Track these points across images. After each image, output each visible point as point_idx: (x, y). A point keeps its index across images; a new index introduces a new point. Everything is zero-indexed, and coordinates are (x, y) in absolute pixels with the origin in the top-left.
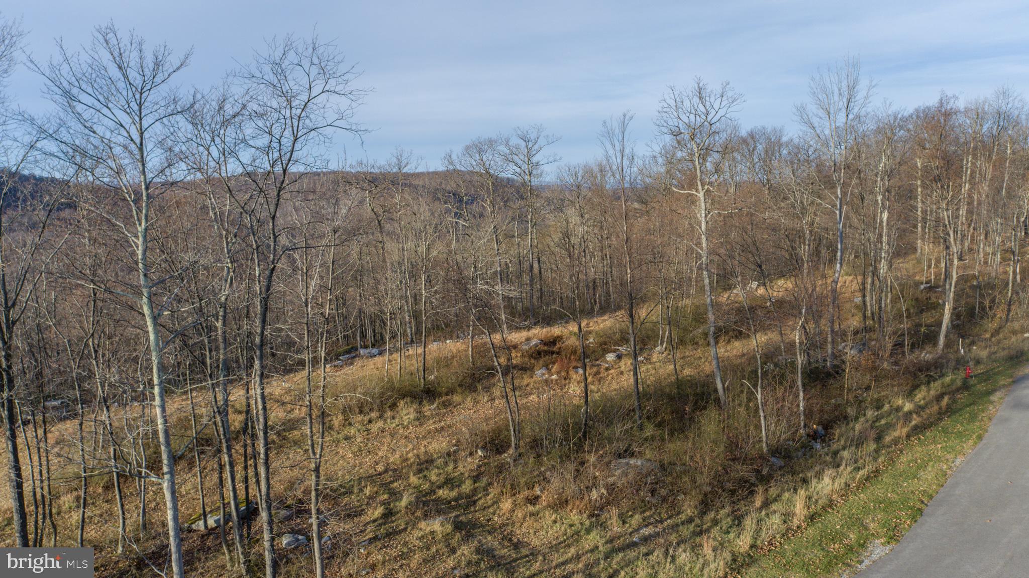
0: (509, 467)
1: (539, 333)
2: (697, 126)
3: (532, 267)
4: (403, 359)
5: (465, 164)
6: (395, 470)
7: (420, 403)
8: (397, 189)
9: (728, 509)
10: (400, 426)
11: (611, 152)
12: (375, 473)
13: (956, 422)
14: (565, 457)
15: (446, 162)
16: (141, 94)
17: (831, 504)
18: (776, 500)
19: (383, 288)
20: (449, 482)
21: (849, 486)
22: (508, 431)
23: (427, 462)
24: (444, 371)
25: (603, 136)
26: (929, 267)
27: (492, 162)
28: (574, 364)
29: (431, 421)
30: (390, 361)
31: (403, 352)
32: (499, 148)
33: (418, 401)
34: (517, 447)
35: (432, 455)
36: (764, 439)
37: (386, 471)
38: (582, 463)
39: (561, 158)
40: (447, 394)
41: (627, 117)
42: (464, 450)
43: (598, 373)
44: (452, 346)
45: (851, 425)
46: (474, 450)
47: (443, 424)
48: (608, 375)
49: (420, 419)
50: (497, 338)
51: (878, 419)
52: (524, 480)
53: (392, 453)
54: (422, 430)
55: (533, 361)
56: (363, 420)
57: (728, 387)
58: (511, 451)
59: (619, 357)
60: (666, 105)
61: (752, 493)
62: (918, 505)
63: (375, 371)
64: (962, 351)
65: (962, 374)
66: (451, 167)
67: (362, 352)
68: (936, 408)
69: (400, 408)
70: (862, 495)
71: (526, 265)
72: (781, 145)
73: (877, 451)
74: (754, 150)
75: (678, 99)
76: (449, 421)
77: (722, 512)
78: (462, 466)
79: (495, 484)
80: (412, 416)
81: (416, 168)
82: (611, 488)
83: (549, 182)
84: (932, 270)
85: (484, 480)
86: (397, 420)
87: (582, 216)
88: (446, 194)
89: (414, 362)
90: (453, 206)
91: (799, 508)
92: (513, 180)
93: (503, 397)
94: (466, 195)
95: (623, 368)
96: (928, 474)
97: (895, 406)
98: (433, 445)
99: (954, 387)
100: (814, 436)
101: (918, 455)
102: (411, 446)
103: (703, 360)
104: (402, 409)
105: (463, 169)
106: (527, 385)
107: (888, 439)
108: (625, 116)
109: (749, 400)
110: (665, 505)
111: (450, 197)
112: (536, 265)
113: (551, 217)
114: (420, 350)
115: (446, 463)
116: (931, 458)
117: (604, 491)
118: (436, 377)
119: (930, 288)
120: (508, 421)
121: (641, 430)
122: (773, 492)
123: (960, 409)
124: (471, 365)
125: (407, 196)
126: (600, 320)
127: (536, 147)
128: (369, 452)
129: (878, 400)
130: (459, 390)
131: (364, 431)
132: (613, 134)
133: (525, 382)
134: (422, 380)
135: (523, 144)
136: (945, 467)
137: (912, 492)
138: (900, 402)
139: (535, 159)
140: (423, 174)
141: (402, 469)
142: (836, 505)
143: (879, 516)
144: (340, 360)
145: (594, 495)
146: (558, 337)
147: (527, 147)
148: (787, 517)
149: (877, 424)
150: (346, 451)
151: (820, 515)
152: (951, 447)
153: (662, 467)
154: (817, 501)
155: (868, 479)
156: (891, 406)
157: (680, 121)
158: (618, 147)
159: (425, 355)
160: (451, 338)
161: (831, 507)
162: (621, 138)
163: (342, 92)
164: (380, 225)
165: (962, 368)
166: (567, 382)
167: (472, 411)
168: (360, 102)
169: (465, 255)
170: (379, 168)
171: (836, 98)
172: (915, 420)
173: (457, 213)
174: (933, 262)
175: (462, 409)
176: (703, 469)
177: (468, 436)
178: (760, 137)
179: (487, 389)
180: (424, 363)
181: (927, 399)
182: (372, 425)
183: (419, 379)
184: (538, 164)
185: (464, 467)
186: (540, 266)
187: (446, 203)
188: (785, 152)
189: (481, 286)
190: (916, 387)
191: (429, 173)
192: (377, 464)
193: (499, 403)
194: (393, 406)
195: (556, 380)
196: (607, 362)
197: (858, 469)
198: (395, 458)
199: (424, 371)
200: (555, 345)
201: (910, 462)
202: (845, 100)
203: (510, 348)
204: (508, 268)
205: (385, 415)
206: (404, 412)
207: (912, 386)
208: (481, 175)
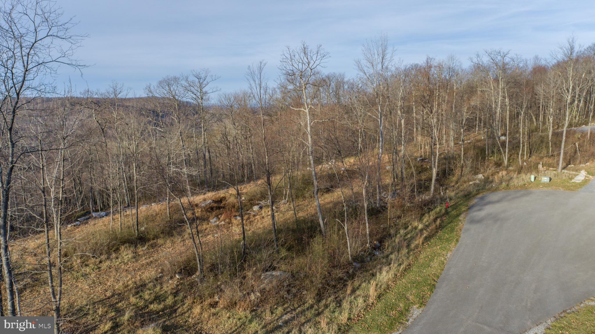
0: (198, 284)
1: (210, 195)
2: (303, 70)
3: (205, 155)
4: (123, 218)
5: (159, 93)
6: (120, 294)
7: (136, 247)
8: (114, 108)
9: (332, 297)
10: (122, 263)
11: (253, 85)
12: (105, 298)
13: (444, 233)
14: (233, 275)
15: (147, 91)
17: (388, 287)
18: (358, 288)
19: (107, 173)
20: (158, 299)
21: (397, 275)
22: (195, 260)
23: (141, 286)
24: (151, 224)
25: (248, 75)
26: (421, 149)
27: (177, 91)
28: (234, 214)
29: (144, 258)
30: (113, 219)
31: (122, 213)
32: (182, 82)
33: (134, 245)
34: (202, 271)
35: (145, 281)
36: (350, 253)
37: (113, 296)
38: (244, 278)
40: (153, 239)
41: (262, 64)
42: (167, 275)
43: (249, 218)
44: (155, 207)
45: (393, 239)
46: (173, 275)
47: (151, 259)
48: (255, 219)
49: (136, 257)
50: (185, 200)
51: (406, 234)
52: (207, 293)
53: (117, 283)
54: (137, 265)
55: (208, 214)
56: (95, 262)
57: (326, 222)
58: (198, 273)
59: (261, 208)
60: (285, 58)
61: (345, 285)
62: (433, 282)
63: (103, 227)
64: (442, 193)
65: (444, 206)
66: (150, 95)
67: (94, 214)
68: (434, 226)
69: (121, 251)
70: (403, 280)
71: (201, 155)
72: (344, 83)
73: (408, 253)
74: (329, 86)
75: (292, 54)
76: (155, 256)
77: (330, 299)
78: (165, 286)
79: (189, 297)
80: (130, 256)
81: (127, 95)
82: (262, 291)
83: (213, 104)
84: (423, 150)
85: (181, 294)
86: (120, 260)
87: (234, 124)
88: (148, 111)
89: (130, 219)
90: (153, 119)
91: (372, 292)
92: (190, 103)
93: (190, 238)
94: (161, 112)
95: (263, 215)
96: (435, 264)
97: (414, 226)
98: (146, 274)
99: (442, 214)
100: (375, 248)
101: (429, 253)
102: (130, 276)
103: (309, 207)
104: (123, 252)
105: (158, 96)
106: (206, 230)
107: (413, 246)
108: (261, 63)
109: (339, 230)
110: (296, 299)
111: (150, 113)
112: (207, 154)
113: (215, 125)
114: (134, 211)
115: (155, 286)
116: (435, 255)
117: (258, 294)
118: (146, 228)
119: (422, 159)
120: (195, 254)
121: (278, 253)
122: (356, 284)
123: (446, 226)
124: (169, 219)
125: (121, 113)
126: (248, 186)
127: (205, 82)
128: (100, 283)
129: (405, 224)
130: (162, 236)
131: (96, 269)
132: (254, 74)
133: (204, 227)
134: (136, 231)
135: (197, 80)
136: (443, 259)
137: (429, 275)
138: (416, 224)
139: (204, 90)
140: (132, 99)
141: (124, 293)
142: (391, 288)
143: (414, 291)
144: (78, 221)
145: (253, 297)
146: (223, 197)
147: (199, 82)
148: (366, 297)
149: (406, 237)
150: (84, 285)
151: (383, 295)
152: (444, 247)
153: (293, 276)
154: (381, 286)
155: (405, 270)
156: (412, 227)
157: (293, 67)
158: (257, 82)
159: (137, 215)
160: (155, 202)
161: (388, 289)
162: (259, 77)
163: (63, 37)
164: (103, 131)
165: (444, 203)
166: (230, 225)
167: (171, 249)
168: (78, 44)
169: (161, 149)
170: (101, 95)
171: (376, 56)
172: (425, 234)
173: (156, 123)
174: (423, 146)
175: (164, 248)
176: (317, 275)
177: (169, 266)
178: (333, 79)
179: (180, 234)
180: (137, 220)
181: (429, 221)
182: (102, 265)
183: (134, 231)
184: (206, 93)
185: (167, 287)
186: (210, 155)
187: (148, 117)
188: (346, 87)
189: (173, 169)
190: (423, 215)
191: (136, 98)
192: (107, 291)
193: (189, 242)
194: (117, 250)
195: (224, 225)
196: (254, 212)
197: (400, 265)
198: (119, 286)
199: (137, 225)
200: (222, 202)
201: (425, 258)
202: (381, 58)
203: (193, 206)
204: (190, 156)
205: (111, 257)
206: (125, 254)
207: (421, 215)
208: (170, 99)
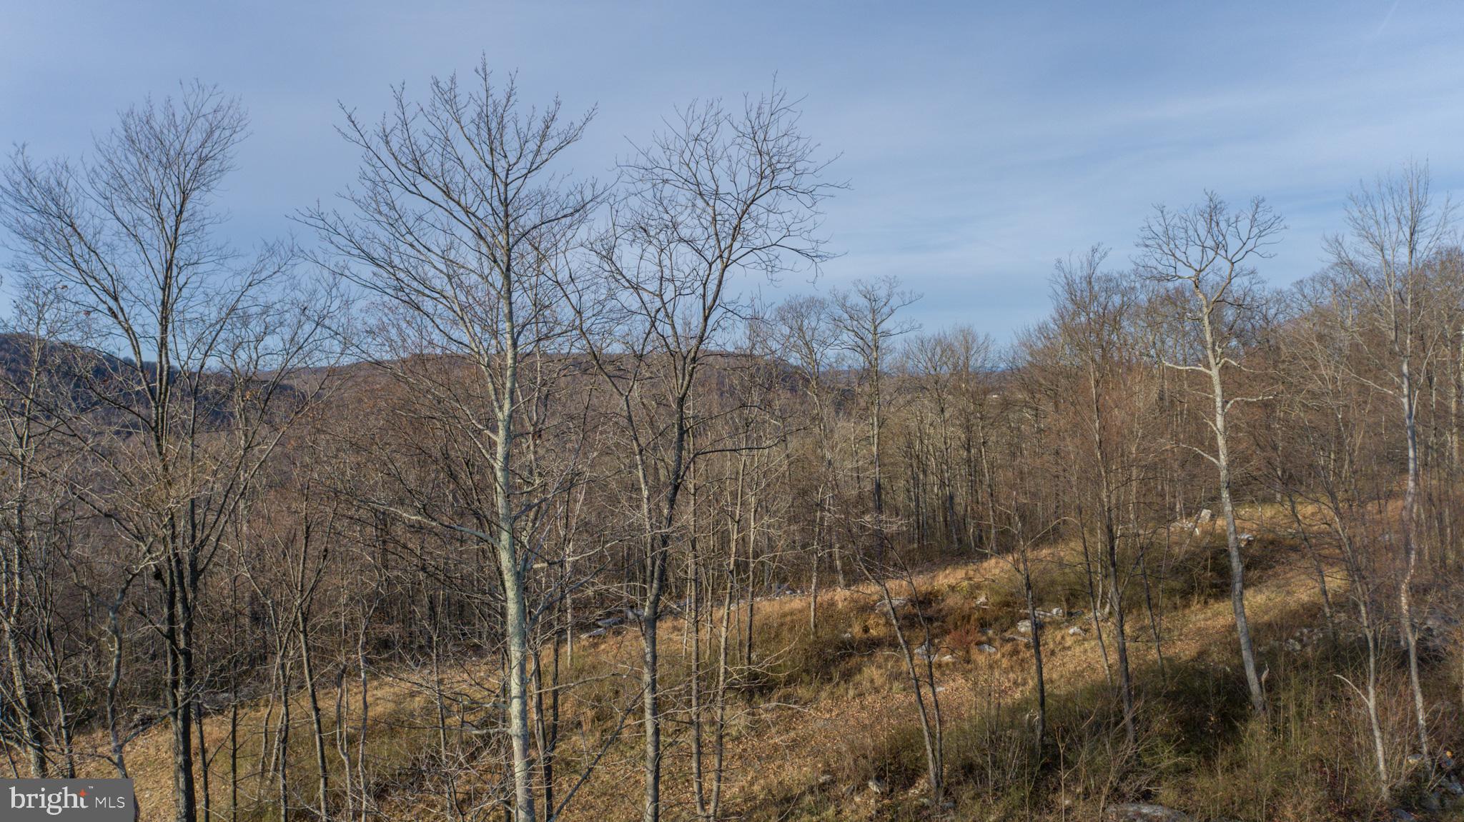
7: (750, 701)
10: (727, 737)
16: (506, 185)
23: (787, 800)
24: (770, 647)
27: (816, 331)
28: (973, 637)
29: (774, 730)
34: (940, 779)
35: (792, 789)
36: (1384, 778)
39: (921, 326)
40: (788, 685)
42: (843, 781)
43: (1015, 653)
46: (861, 781)
49: (756, 726)
53: (725, 785)
54: (763, 745)
76: (801, 729)
78: (848, 810)
80: (742, 721)
95: (1051, 645)
98: (788, 771)
102: (752, 773)
115: (821, 805)
118: (760, 656)
124: (816, 638)
127: (886, 310)
128: (688, 781)
131: (671, 745)
134: (746, 662)
135: (866, 302)
139: (884, 326)
144: (600, 626)
146: (929, 593)
147: (873, 307)
166: (971, 666)
167: (834, 714)
175: (817, 709)
183: (742, 660)
184: (887, 334)
185: (853, 812)
193: (874, 701)
195: (954, 664)
196: (1022, 635)
199: (750, 646)
200: (931, 605)
202: (1407, 230)
